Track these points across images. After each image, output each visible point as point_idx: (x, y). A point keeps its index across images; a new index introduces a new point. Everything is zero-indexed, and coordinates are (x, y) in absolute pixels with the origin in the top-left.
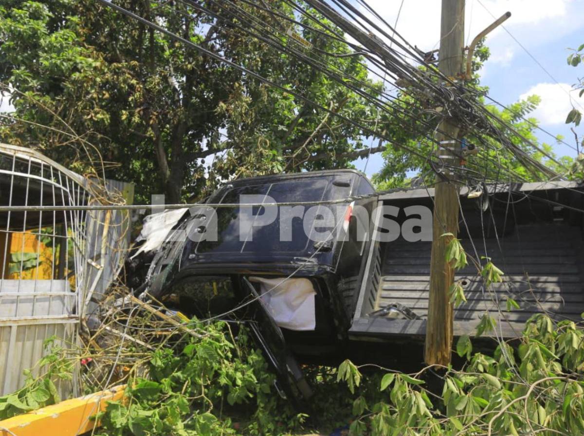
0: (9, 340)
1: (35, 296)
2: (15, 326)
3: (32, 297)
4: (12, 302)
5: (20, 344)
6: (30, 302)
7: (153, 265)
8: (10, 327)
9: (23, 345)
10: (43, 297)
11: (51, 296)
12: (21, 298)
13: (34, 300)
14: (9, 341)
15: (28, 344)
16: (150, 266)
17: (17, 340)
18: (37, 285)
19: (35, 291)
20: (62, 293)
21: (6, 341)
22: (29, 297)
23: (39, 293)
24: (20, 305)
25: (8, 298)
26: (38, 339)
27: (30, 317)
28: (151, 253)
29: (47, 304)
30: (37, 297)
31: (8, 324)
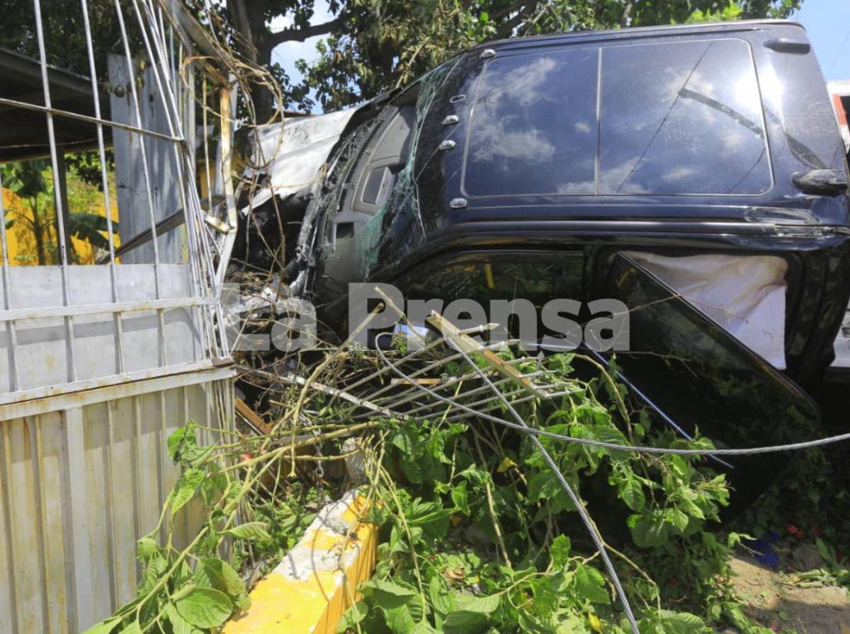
0: (65, 448)
1: (116, 314)
2: (73, 408)
3: (110, 318)
4: (53, 336)
5: (97, 453)
6: (104, 334)
7: (306, 225)
8: (61, 412)
9: (106, 456)
10: (138, 315)
11: (160, 310)
12: (77, 321)
13: (115, 325)
14: (63, 452)
15: (119, 450)
16: (300, 226)
17: (88, 444)
18: (118, 282)
19: (114, 301)
20: (185, 301)
21: (55, 452)
22: (100, 318)
23: (127, 305)
24: (77, 343)
25: (35, 325)
26: (143, 433)
27: (113, 379)
28: (295, 200)
29: (153, 332)
30: (124, 316)
31: (54, 406)
